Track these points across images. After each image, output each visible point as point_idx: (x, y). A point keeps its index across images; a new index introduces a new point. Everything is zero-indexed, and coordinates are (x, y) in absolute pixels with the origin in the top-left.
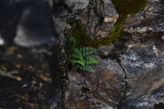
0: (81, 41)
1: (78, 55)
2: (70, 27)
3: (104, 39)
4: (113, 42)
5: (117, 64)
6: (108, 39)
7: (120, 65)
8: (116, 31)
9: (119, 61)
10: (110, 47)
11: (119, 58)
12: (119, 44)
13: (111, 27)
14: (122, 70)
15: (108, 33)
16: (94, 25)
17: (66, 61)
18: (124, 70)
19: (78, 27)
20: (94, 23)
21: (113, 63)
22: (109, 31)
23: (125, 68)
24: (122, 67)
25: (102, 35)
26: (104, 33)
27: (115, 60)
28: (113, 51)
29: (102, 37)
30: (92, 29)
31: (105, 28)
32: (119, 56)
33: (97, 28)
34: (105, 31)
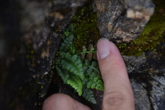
0: (88, 39)
3: (128, 44)
5: (144, 93)
6: (135, 45)
7: (149, 95)
10: (137, 61)
11: (151, 82)
12: (157, 58)
13: (140, 28)
14: (149, 105)
15: (136, 35)
16: (114, 17)
17: (49, 73)
18: (152, 106)
19: (89, 15)
20: (115, 13)
21: (136, 90)
22: (137, 33)
23: (156, 102)
24: (150, 100)
25: (124, 37)
26: (128, 34)
27: (143, 84)
28: (142, 68)
29: (124, 40)
30: (110, 23)
31: (130, 28)
32: (152, 80)
33: (117, 24)
34: (128, 32)
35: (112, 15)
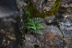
0: (33, 13)
1: (31, 23)
2: (26, 5)
3: (48, 12)
4: (54, 14)
5: (57, 28)
6: (51, 12)
7: (60, 29)
8: (56, 6)
9: (58, 27)
10: (52, 18)
11: (59, 24)
12: (59, 15)
13: (53, 4)
14: (61, 32)
15: (51, 8)
16: (42, 3)
17: (24, 27)
18: (62, 32)
19: (31, 4)
20: (42, 1)
21: (55, 28)
22: (52, 7)
23: (63, 31)
24: (60, 30)
25: (47, 9)
26: (49, 8)
27: (56, 26)
28: (54, 20)
29: (47, 10)
30: (40, 5)
31: (49, 5)
32: (59, 23)
33: (44, 5)
34: (49, 6)
35: (41, 2)
